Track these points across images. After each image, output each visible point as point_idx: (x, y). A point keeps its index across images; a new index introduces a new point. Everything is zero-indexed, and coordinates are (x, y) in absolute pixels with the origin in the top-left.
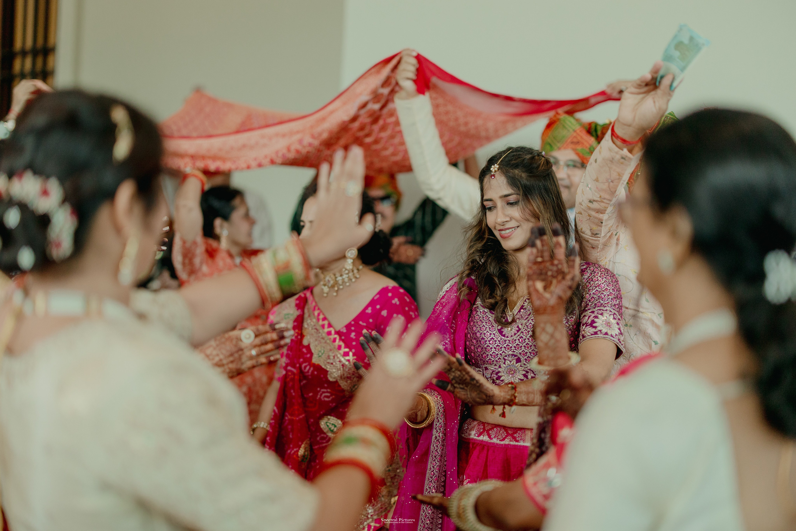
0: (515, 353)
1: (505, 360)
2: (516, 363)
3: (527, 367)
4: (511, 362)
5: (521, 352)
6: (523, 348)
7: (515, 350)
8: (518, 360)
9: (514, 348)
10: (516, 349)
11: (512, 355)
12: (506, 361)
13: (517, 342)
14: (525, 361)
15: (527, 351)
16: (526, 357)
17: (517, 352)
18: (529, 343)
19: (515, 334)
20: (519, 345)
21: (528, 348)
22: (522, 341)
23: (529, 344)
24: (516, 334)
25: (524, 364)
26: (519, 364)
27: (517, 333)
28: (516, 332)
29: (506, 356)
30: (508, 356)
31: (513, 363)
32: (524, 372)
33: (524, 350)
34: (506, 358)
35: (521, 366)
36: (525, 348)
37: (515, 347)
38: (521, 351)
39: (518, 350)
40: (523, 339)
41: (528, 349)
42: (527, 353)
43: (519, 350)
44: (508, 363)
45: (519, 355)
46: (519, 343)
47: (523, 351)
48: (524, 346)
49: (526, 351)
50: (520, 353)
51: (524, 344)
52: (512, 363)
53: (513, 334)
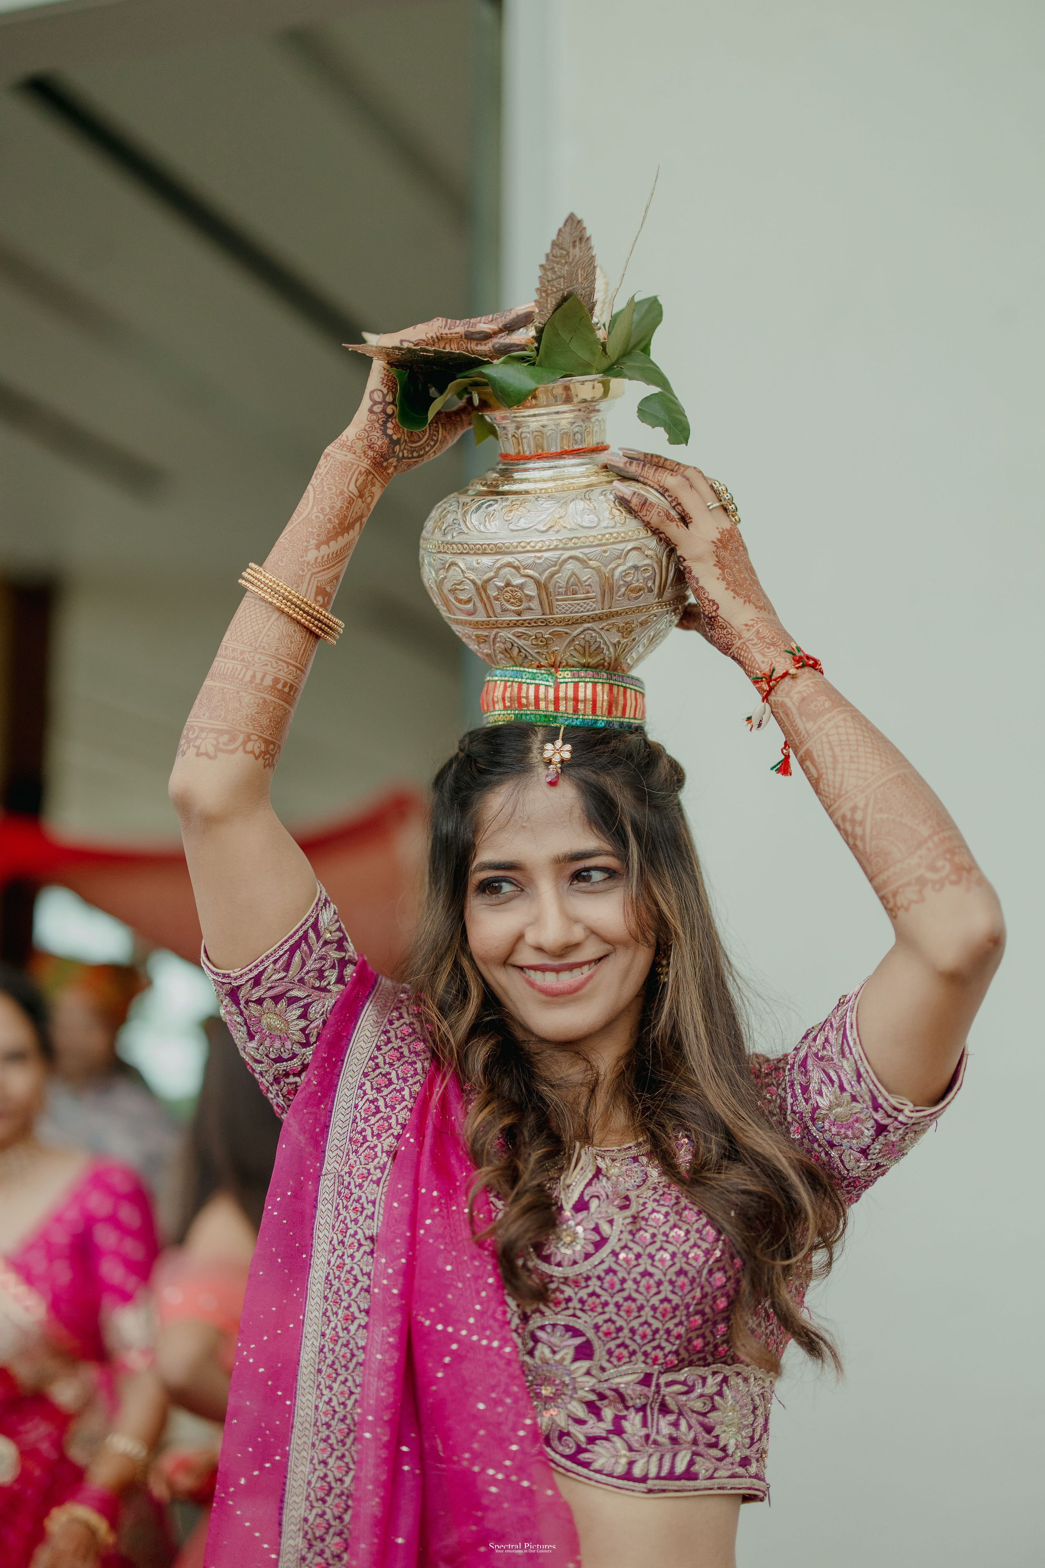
0: (578, 1324)
1: (536, 1340)
2: (575, 1359)
3: (606, 1381)
4: (554, 1352)
5: (600, 1323)
6: (611, 1308)
7: (579, 1313)
8: (584, 1352)
9: (579, 1306)
10: (586, 1308)
11: (568, 1328)
12: (540, 1345)
13: (594, 1285)
14: (607, 1357)
15: (624, 1324)
16: (612, 1345)
17: (588, 1319)
18: (635, 1295)
19: (587, 1256)
20: (598, 1296)
21: (628, 1312)
22: (612, 1286)
23: (634, 1300)
24: (591, 1255)
25: (603, 1369)
26: (584, 1365)
27: (593, 1252)
28: (590, 1249)
29: (542, 1328)
30: (549, 1329)
31: (563, 1359)
32: (592, 1397)
33: (615, 1318)
34: (540, 1334)
35: (588, 1373)
36: (619, 1310)
37: (582, 1301)
38: (600, 1320)
39: (590, 1313)
40: (615, 1279)
41: (629, 1316)
42: (620, 1329)
43: (595, 1314)
44: (543, 1353)
45: (590, 1334)
46: (599, 1291)
47: (610, 1320)
48: (618, 1306)
49: (620, 1322)
50: (597, 1327)
51: (619, 1298)
52: (558, 1357)
53: (579, 1257)
